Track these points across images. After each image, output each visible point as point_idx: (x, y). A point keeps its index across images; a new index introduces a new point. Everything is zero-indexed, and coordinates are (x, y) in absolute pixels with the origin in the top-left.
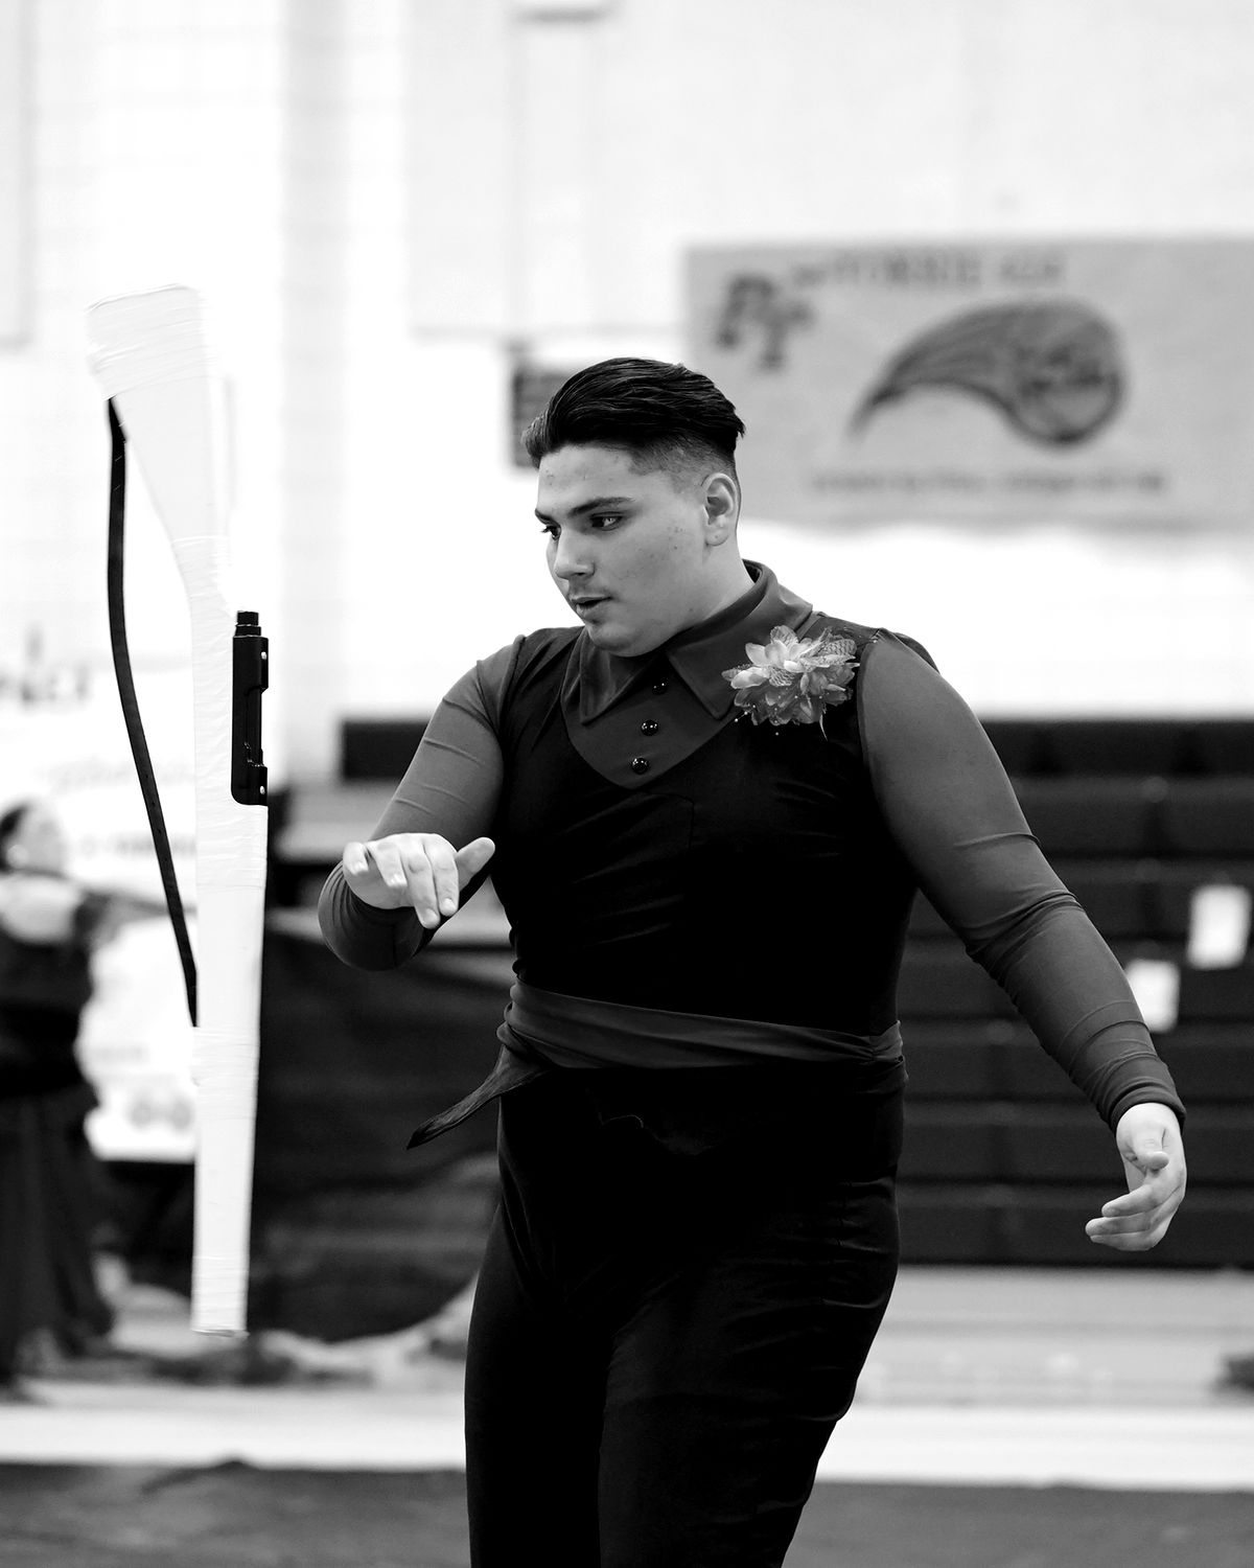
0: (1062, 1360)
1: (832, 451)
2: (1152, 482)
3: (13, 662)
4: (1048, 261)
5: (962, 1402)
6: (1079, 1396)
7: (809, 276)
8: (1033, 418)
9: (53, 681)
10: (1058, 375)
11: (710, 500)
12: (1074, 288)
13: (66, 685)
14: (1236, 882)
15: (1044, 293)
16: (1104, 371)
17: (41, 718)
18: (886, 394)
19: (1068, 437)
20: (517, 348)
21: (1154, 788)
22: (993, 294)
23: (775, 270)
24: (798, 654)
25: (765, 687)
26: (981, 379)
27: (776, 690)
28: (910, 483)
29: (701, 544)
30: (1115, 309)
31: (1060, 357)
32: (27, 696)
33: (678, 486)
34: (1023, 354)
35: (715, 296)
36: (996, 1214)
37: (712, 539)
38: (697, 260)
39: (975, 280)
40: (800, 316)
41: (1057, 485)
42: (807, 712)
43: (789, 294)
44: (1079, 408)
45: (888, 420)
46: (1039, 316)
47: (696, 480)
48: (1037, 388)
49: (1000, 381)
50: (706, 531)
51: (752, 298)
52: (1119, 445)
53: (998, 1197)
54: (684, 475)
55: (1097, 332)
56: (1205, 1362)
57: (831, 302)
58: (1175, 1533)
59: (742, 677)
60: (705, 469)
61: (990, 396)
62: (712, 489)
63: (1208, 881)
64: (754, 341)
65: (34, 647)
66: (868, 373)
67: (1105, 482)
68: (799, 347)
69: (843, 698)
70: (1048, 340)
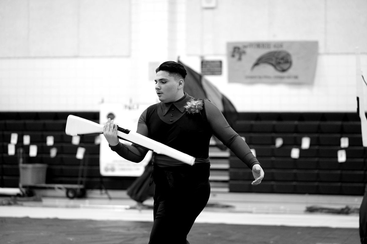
0: (282, 207)
1: (249, 73)
2: (296, 77)
3: (128, 104)
4: (281, 44)
5: (267, 213)
6: (285, 212)
7: (245, 47)
8: (278, 68)
9: (133, 106)
10: (282, 61)
11: (180, 83)
12: (285, 48)
13: (135, 107)
14: (308, 136)
15: (280, 49)
16: (289, 61)
17: (132, 111)
18: (256, 64)
19: (284, 71)
20: (202, 57)
21: (296, 123)
22: (273, 49)
23: (240, 46)
24: (195, 103)
25: (191, 108)
26: (271, 62)
27: (192, 108)
28: (260, 77)
29: (177, 88)
30: (290, 52)
31: (282, 59)
32: (130, 108)
33: (175, 79)
34: (277, 58)
35: (231, 50)
36: (272, 186)
37: (179, 88)
38: (229, 44)
39: (270, 47)
40: (244, 52)
41: (282, 78)
42: (197, 111)
43: (242, 49)
44: (285, 66)
45: (257, 68)
46: (279, 53)
47: (178, 79)
48: (279, 63)
49: (274, 62)
50: (178, 87)
51: (237, 50)
52: (291, 72)
53: (273, 183)
54: (177, 78)
55: (288, 55)
56: (303, 208)
57: (248, 50)
58: (299, 233)
59: (187, 107)
60: (180, 78)
61: (272, 65)
62: (180, 81)
63: (304, 136)
64: (237, 56)
65: (131, 101)
66: (254, 61)
67: (289, 77)
68: (244, 57)
69: (202, 109)
70: (281, 56)
